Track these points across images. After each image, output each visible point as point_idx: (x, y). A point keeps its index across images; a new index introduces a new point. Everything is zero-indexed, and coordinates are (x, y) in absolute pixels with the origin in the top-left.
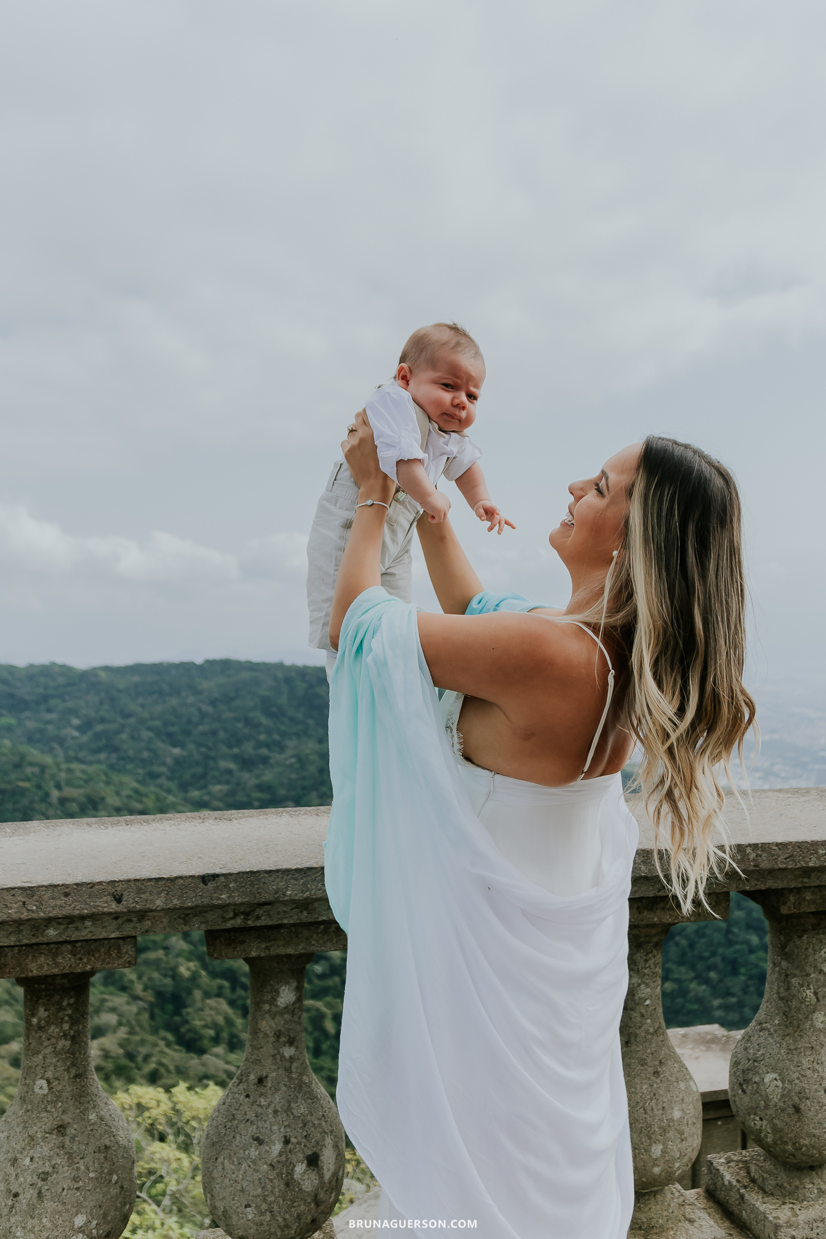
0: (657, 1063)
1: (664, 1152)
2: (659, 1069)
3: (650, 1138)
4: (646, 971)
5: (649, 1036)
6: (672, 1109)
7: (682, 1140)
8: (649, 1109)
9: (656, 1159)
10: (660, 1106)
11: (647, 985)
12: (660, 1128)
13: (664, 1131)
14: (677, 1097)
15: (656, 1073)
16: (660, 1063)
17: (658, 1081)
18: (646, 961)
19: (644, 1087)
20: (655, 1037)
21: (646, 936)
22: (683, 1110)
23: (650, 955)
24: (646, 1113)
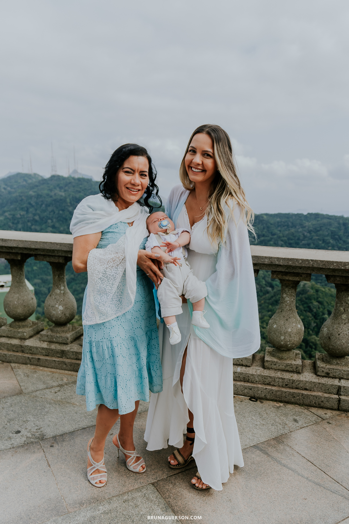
0: (288, 318)
1: (284, 339)
2: (288, 319)
3: (281, 334)
4: (288, 294)
5: (287, 311)
6: (289, 329)
7: (290, 337)
8: (282, 327)
9: (282, 340)
10: (285, 327)
11: (288, 297)
12: (284, 332)
13: (285, 333)
14: (291, 326)
15: (287, 320)
16: (289, 318)
17: (287, 322)
18: (288, 291)
19: (282, 322)
20: (289, 311)
21: (288, 284)
22: (292, 330)
23: (290, 290)
24: (281, 328)
